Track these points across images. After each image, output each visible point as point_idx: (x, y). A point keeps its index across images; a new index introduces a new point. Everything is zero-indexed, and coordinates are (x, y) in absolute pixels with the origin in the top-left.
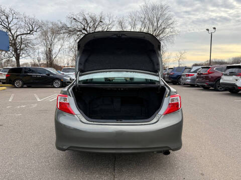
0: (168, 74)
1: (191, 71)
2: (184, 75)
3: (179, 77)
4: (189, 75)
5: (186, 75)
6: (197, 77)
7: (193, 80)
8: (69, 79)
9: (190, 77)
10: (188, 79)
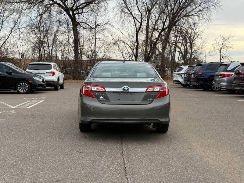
0: (194, 74)
1: (228, 70)
2: (217, 76)
3: (212, 78)
4: (224, 76)
5: (221, 75)
6: (235, 79)
7: (229, 82)
8: (41, 80)
9: (225, 79)
10: (224, 81)
